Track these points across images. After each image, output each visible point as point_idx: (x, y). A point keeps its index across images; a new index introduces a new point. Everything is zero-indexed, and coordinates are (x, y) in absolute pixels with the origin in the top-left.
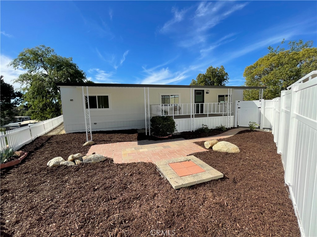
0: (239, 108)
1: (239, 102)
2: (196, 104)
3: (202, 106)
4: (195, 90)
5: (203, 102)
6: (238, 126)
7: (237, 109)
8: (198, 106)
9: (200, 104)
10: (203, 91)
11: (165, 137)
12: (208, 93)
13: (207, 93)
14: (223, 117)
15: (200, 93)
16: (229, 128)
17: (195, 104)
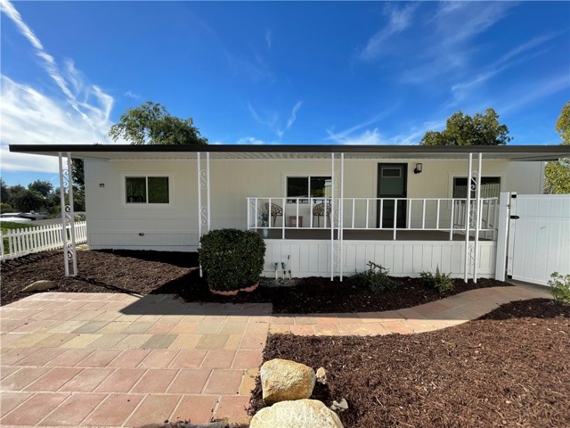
0: (512, 217)
1: (514, 196)
2: (382, 199)
3: (403, 206)
4: (380, 165)
5: (405, 195)
6: (510, 277)
7: (504, 221)
8: (389, 207)
9: (396, 199)
10: (405, 166)
11: (225, 293)
12: (419, 172)
13: (416, 171)
14: (451, 243)
15: (396, 173)
16: (471, 281)
17: (379, 202)
